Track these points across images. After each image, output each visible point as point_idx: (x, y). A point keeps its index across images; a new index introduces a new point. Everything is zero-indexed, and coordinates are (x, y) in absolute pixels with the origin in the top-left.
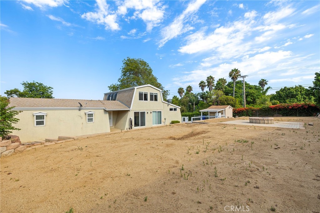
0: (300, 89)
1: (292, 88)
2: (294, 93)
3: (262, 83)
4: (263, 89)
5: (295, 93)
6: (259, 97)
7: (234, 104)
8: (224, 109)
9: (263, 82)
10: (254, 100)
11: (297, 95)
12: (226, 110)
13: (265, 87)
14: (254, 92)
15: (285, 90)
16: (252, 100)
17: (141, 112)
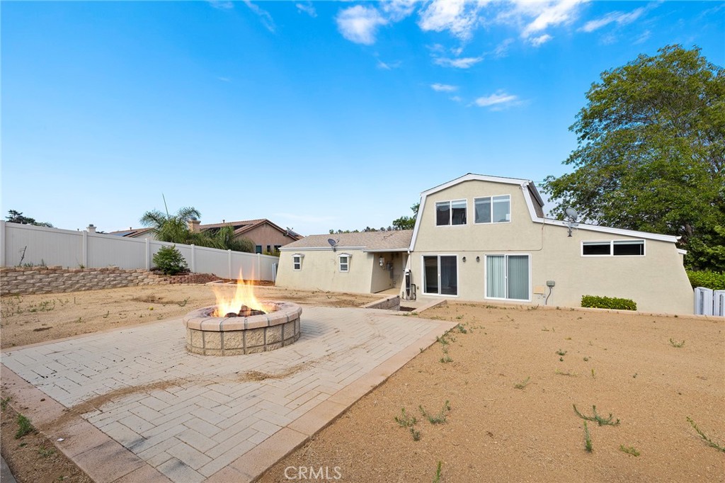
17: (442, 257)
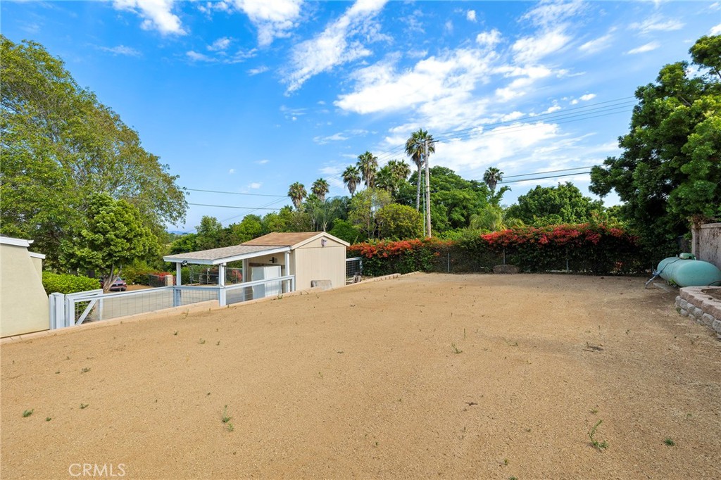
0: (570, 191)
1: (552, 189)
2: (556, 202)
3: (490, 178)
4: (493, 192)
5: (558, 201)
6: (480, 209)
7: (413, 228)
8: (288, 249)
9: (493, 174)
10: (468, 218)
11: (563, 207)
12: (297, 252)
13: (498, 188)
14: (468, 197)
15: (537, 193)
16: (463, 219)
